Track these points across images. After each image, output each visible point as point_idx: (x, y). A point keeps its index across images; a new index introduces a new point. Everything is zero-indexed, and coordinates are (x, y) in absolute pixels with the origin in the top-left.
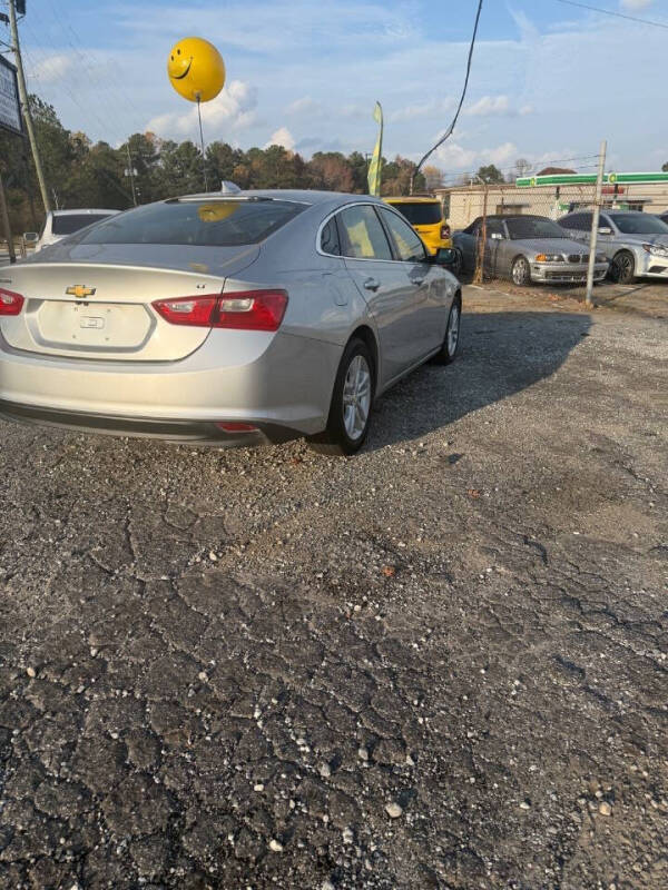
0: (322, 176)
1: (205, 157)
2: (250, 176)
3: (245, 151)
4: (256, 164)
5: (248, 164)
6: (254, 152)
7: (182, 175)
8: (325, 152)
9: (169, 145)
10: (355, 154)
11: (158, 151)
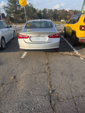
0: (70, 13)
1: (53, 11)
2: (59, 14)
3: (59, 10)
4: (60, 12)
5: (59, 12)
6: (60, 10)
7: (50, 14)
8: (71, 10)
9: (49, 10)
10: (75, 10)
11: (47, 11)
